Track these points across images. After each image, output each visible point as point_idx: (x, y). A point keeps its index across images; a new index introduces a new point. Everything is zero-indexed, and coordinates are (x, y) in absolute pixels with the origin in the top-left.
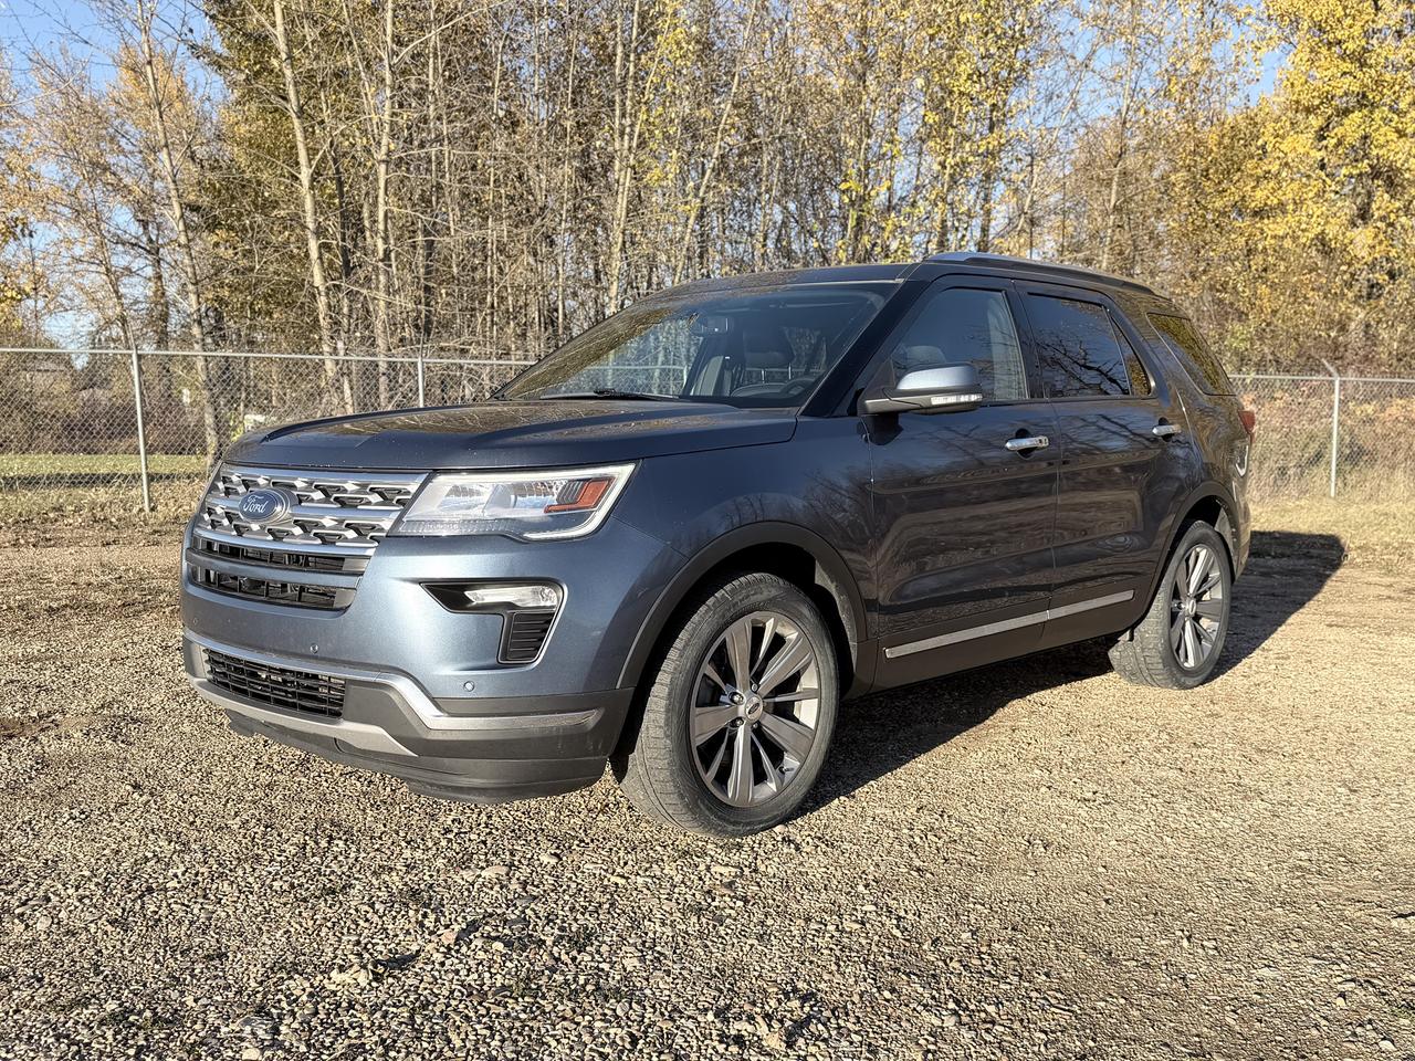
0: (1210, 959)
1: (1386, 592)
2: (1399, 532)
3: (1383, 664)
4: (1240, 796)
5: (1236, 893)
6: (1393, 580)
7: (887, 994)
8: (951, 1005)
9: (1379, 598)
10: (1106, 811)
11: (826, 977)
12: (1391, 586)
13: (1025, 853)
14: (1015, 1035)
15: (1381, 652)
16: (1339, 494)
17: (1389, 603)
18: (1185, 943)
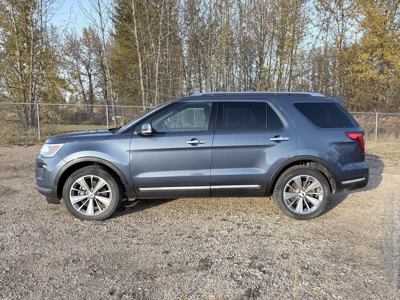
0: (370, 233)
1: (391, 165)
2: (392, 149)
3: (392, 181)
4: (369, 206)
5: (372, 223)
6: (392, 162)
7: (316, 237)
8: (327, 239)
9: (390, 166)
10: (344, 209)
11: (305, 234)
12: (392, 163)
13: (332, 216)
14: (339, 243)
15: (392, 178)
16: (377, 140)
17: (392, 167)
18: (364, 230)
